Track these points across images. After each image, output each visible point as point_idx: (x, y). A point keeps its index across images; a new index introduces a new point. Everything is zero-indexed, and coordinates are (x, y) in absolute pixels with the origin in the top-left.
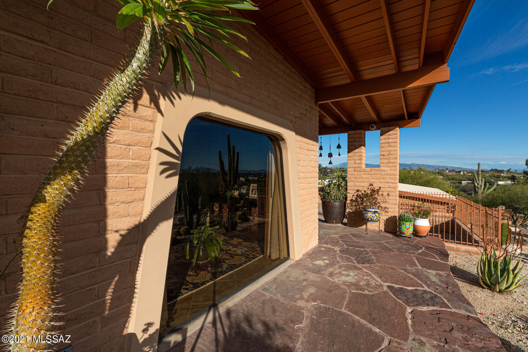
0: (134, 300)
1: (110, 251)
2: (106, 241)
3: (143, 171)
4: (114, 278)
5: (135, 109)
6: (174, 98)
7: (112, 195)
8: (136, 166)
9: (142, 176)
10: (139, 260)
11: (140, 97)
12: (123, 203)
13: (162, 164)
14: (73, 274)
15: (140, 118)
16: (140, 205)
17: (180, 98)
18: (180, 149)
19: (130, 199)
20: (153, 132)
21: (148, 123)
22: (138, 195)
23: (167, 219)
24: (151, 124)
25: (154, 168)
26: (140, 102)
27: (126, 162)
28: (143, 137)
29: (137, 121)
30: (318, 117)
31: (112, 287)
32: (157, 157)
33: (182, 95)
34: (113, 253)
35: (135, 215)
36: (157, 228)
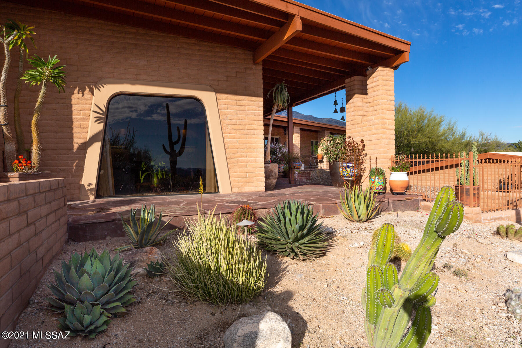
0: (84, 172)
1: (75, 150)
2: (73, 146)
3: (87, 121)
4: (76, 161)
5: (83, 95)
6: (100, 88)
7: (75, 130)
8: (84, 119)
9: (87, 123)
10: (86, 156)
11: (85, 89)
12: (79, 133)
13: (95, 118)
14: (62, 155)
15: (85, 99)
16: (86, 135)
17: (103, 87)
18: (104, 110)
19: (81, 132)
20: (91, 104)
21: (88, 101)
22: (85, 130)
23: (98, 141)
24: (90, 101)
25: (92, 119)
26: (85, 93)
27: (79, 117)
28: (87, 107)
29: (84, 101)
30: (262, 75)
31: (75, 163)
32: (93, 115)
33: (104, 85)
34: (76, 151)
35: (84, 138)
36: (93, 144)
